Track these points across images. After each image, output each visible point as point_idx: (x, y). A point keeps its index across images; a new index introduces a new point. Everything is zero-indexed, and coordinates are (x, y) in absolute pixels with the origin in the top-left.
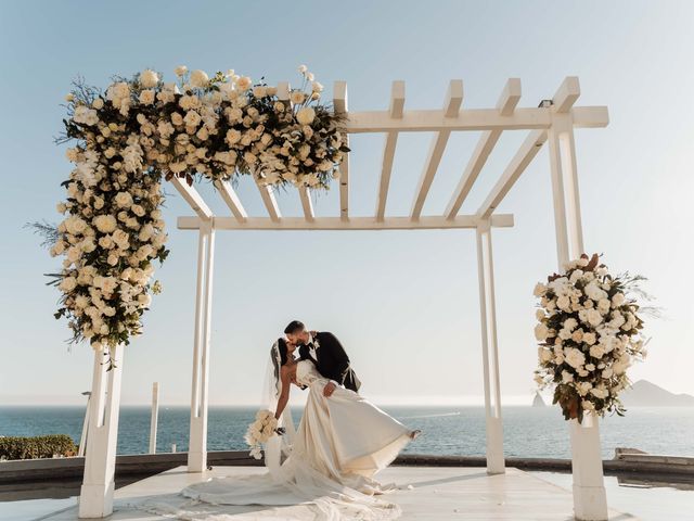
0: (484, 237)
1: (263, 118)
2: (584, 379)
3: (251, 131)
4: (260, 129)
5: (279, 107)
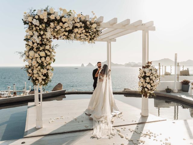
1: (83, 25)
2: (150, 90)
3: (80, 29)
4: (83, 28)
5: (88, 23)
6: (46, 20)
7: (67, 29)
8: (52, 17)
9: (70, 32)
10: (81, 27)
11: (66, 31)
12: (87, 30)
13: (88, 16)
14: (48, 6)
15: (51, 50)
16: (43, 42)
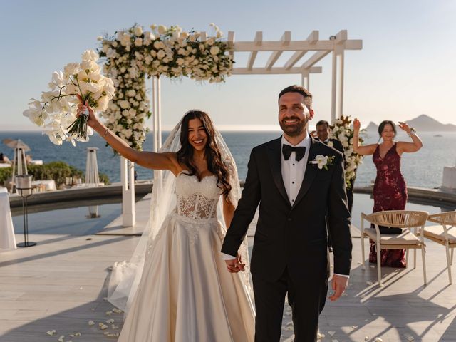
0: (305, 79)
1: (194, 51)
3: (188, 58)
4: (193, 57)
5: (202, 47)
6: (128, 49)
7: (166, 60)
8: (138, 43)
9: (172, 64)
10: (191, 55)
11: (164, 64)
12: (201, 60)
13: (204, 34)
14: (135, 25)
15: (139, 98)
16: (126, 85)
